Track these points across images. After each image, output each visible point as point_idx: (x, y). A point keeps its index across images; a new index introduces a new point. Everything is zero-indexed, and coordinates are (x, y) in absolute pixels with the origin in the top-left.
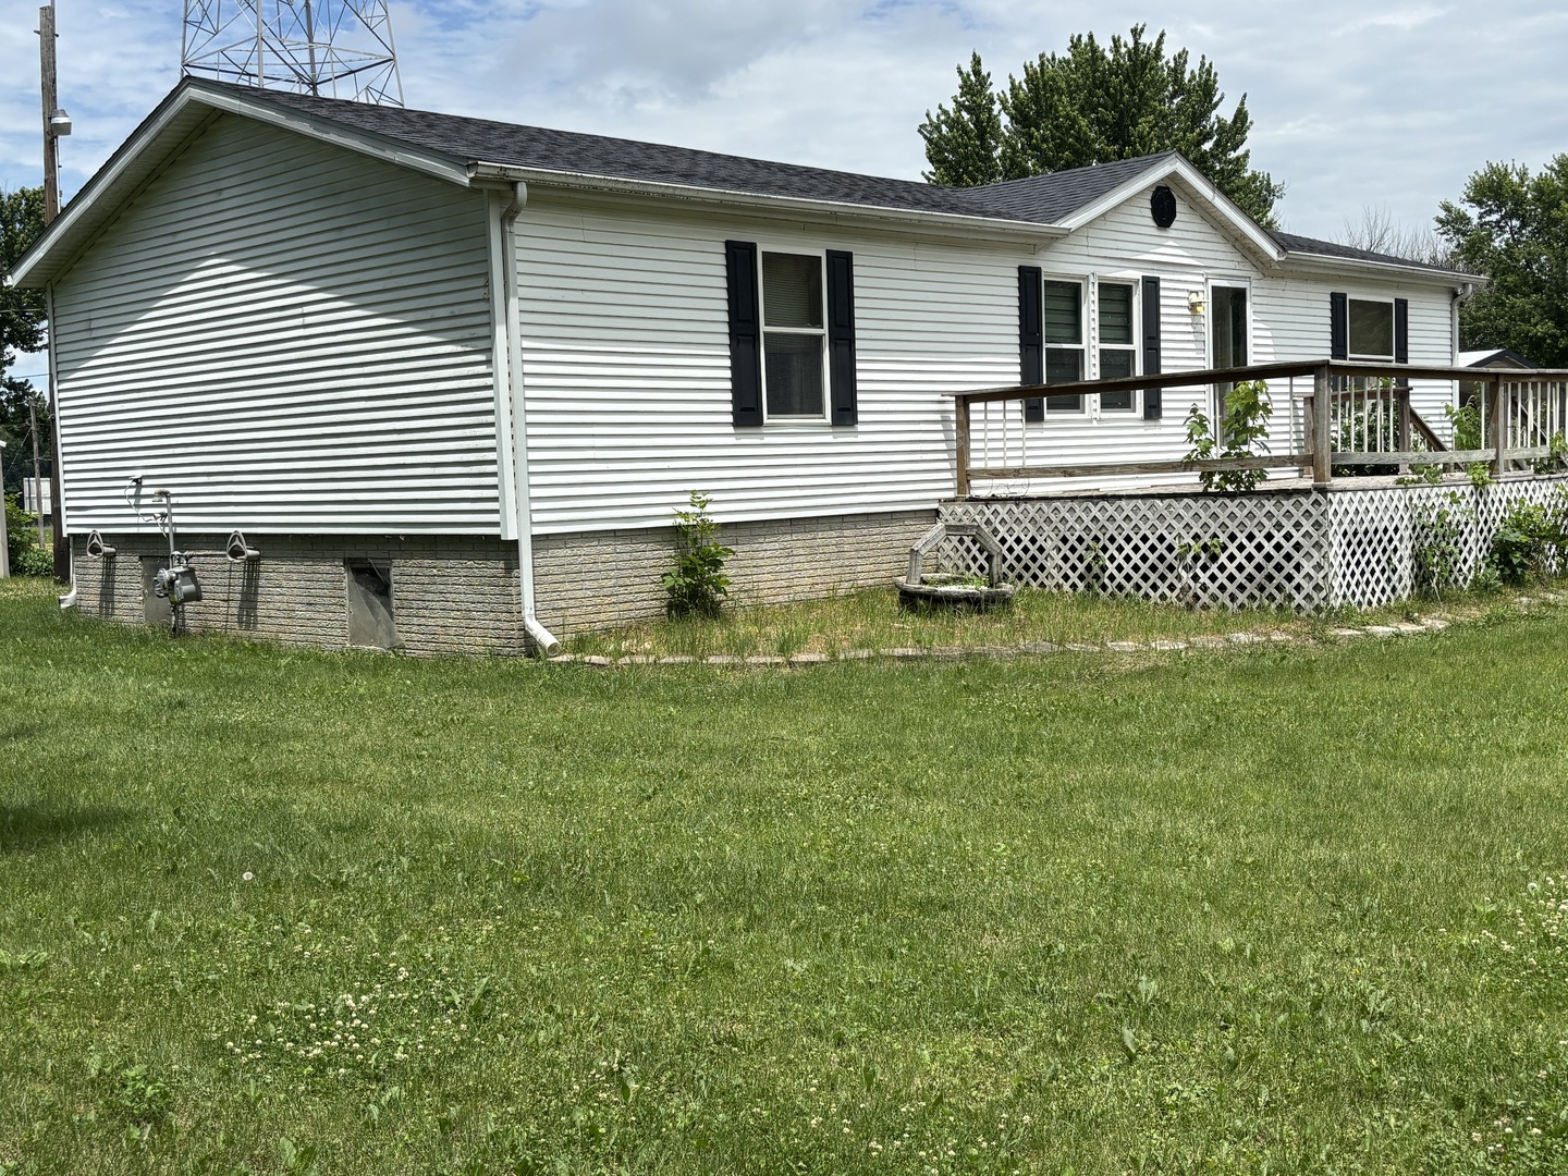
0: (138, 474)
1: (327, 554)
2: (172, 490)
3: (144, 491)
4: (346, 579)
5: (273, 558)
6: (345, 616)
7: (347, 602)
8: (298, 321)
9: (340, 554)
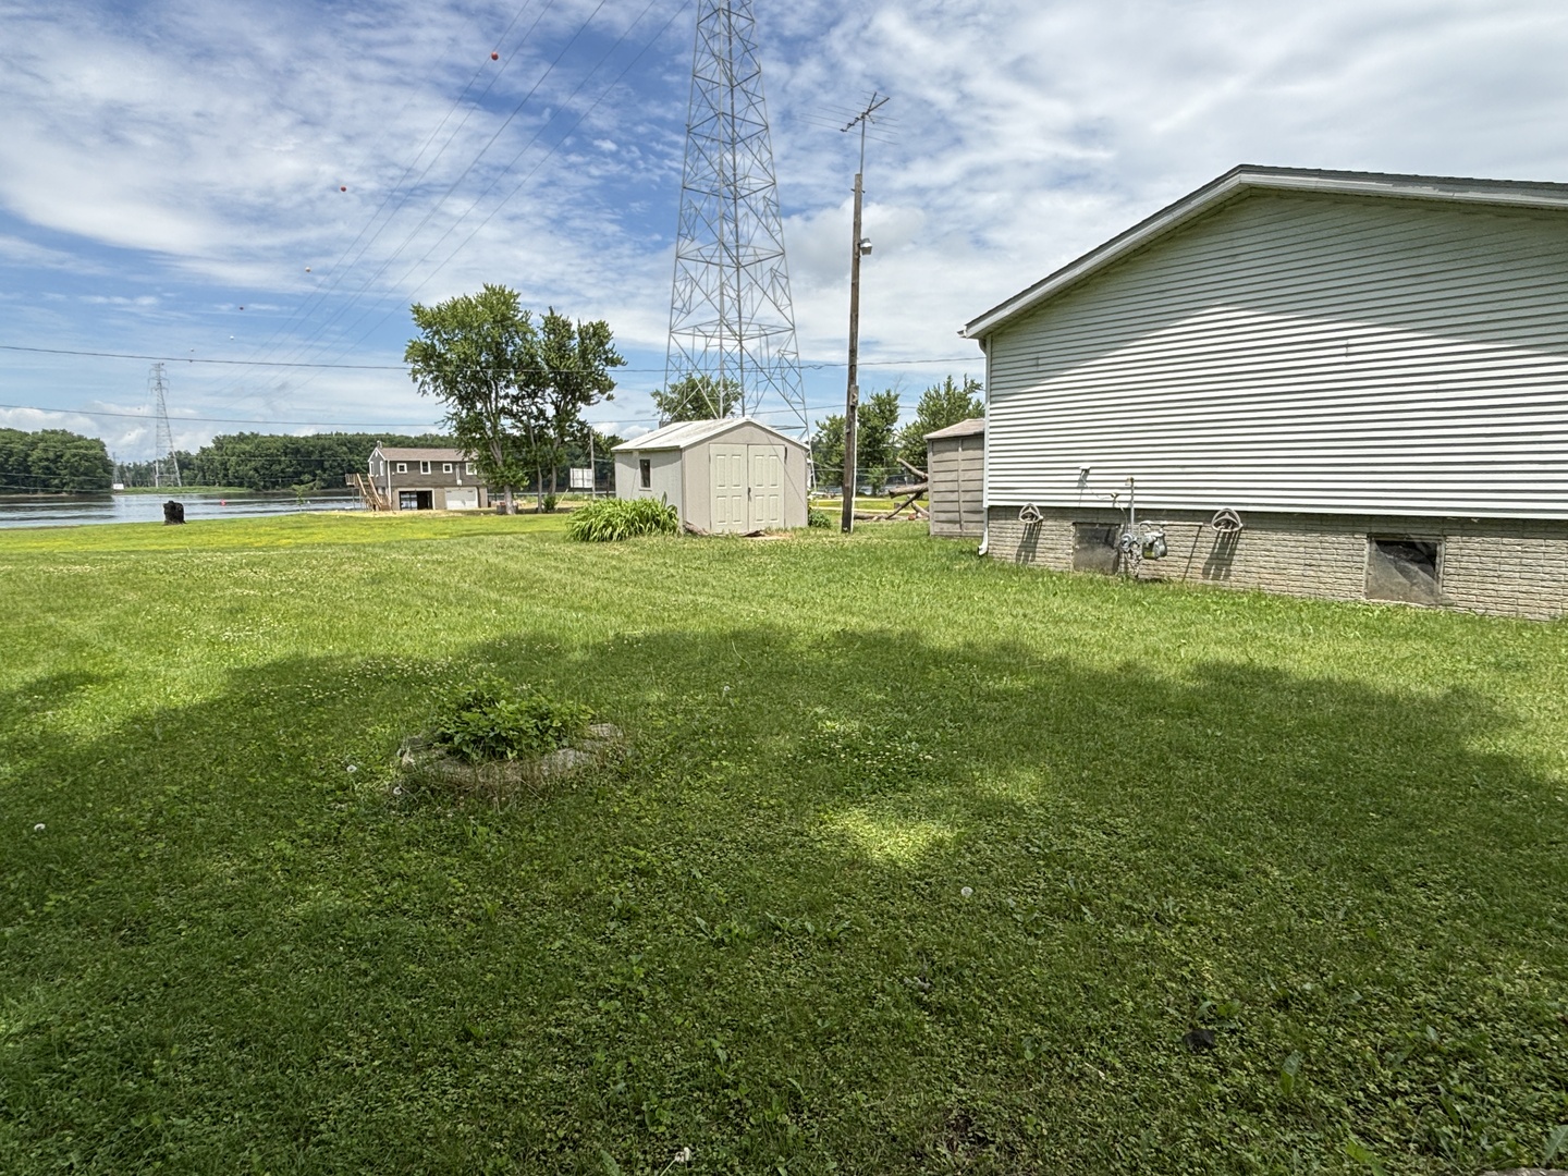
0: (1086, 466)
1: (1341, 528)
2: (1135, 477)
3: (1089, 478)
4: (1368, 549)
5: (1261, 529)
6: (1363, 576)
7: (1365, 566)
8: (1343, 350)
9: (1367, 530)
